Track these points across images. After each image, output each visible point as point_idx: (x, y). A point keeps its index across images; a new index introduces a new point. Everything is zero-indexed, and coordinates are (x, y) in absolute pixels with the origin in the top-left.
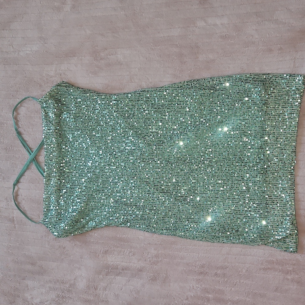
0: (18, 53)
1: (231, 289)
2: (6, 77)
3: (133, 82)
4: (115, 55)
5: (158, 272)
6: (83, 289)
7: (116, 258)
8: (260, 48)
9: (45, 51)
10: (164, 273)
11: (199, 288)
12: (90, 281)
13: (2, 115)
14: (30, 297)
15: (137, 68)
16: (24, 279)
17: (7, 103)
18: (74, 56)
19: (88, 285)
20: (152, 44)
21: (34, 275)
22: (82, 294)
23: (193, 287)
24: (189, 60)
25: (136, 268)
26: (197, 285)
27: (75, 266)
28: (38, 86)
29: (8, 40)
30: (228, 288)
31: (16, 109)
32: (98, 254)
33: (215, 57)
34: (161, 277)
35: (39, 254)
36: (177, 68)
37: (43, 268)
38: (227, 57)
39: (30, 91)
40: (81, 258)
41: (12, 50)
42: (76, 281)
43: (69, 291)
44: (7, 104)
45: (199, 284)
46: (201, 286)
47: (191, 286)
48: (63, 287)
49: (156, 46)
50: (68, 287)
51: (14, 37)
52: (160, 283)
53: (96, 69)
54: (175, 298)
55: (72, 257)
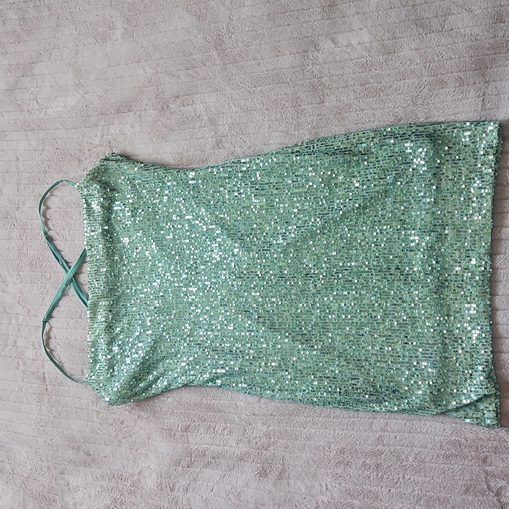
0: (46, 112)
1: (390, 490)
2: (28, 150)
3: (221, 148)
4: (192, 105)
5: (270, 461)
6: (152, 490)
7: (203, 438)
8: (424, 80)
9: (84, 107)
10: (280, 464)
11: (335, 489)
12: (163, 476)
13: (24, 210)
14: (72, 503)
15: (227, 125)
16: (62, 473)
17: (31, 192)
18: (129, 111)
19: (160, 483)
20: (248, 85)
21: (77, 466)
22: (151, 498)
23: (327, 486)
24: (309, 106)
25: (234, 454)
26: (332, 484)
27: (139, 451)
28: (77, 162)
29: (31, 92)
30: (384, 488)
31: (44, 200)
32: (173, 433)
33: (350, 99)
34: (274, 469)
35: (84, 433)
36: (291, 121)
37: (90, 455)
38: (370, 97)
39: (64, 171)
40: (149, 438)
41: (37, 107)
42: (141, 476)
43: (131, 492)
44: (31, 194)
45: (336, 482)
46: (340, 484)
47: (322, 485)
48: (122, 486)
49: (255, 87)
50: (128, 485)
51: (38, 87)
52: (273, 480)
53: (163, 129)
54: (298, 506)
55: (134, 436)
